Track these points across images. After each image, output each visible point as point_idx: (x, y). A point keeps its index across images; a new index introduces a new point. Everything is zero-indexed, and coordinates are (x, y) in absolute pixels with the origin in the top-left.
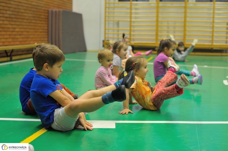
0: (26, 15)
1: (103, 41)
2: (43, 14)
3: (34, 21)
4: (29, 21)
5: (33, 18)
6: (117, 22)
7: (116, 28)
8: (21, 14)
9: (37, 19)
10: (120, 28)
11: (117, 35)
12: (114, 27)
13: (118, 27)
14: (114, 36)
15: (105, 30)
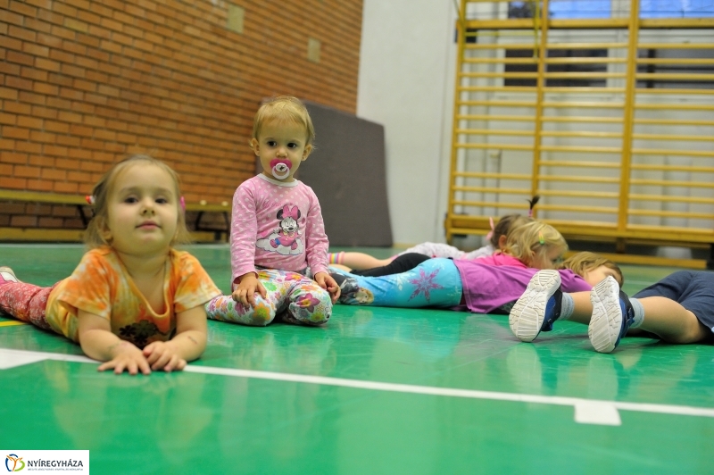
0: (174, 106)
1: (447, 216)
2: (240, 112)
3: (201, 131)
4: (182, 127)
5: (200, 121)
6: (496, 153)
7: (491, 172)
8: (155, 102)
9: (215, 124)
10: (503, 174)
11: (493, 196)
12: (484, 170)
13: (499, 171)
14: (483, 199)
15: (453, 179)
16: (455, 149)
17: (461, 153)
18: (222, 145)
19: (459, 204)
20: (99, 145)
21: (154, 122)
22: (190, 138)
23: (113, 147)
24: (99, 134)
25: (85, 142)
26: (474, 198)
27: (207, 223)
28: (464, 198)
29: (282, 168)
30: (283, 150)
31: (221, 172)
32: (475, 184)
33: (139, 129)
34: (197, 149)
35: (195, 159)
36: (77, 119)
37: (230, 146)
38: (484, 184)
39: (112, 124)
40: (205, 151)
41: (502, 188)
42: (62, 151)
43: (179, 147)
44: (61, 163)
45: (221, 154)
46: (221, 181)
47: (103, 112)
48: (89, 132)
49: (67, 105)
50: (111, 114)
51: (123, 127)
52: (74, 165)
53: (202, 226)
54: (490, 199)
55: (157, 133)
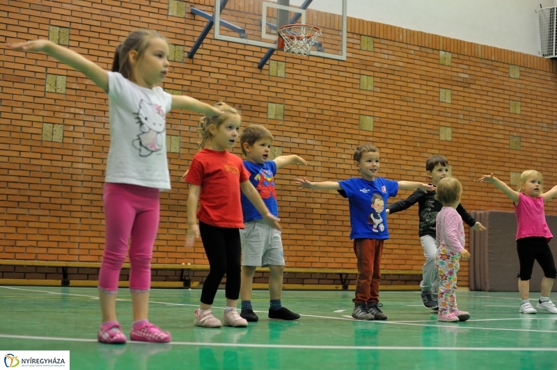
42: (332, 249)
44: (331, 255)
49: (333, 228)
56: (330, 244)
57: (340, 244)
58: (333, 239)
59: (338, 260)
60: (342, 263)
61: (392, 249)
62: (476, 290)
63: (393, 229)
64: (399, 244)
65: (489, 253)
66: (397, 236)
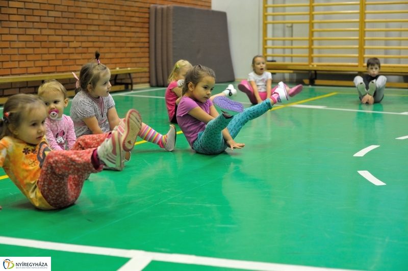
6: (290, 25)
7: (288, 37)
10: (294, 38)
11: (290, 50)
12: (284, 36)
13: (292, 36)
14: (284, 53)
15: (265, 42)
16: (265, 25)
17: (270, 27)
18: (128, 34)
19: (269, 56)
20: (53, 44)
21: (85, 27)
22: (107, 34)
23: (60, 44)
24: (51, 38)
25: (43, 44)
26: (279, 52)
27: (121, 79)
28: (273, 53)
29: (53, 114)
30: (53, 106)
31: (128, 50)
32: (279, 45)
33: (75, 33)
34: (112, 39)
35: (112, 45)
36: (37, 32)
37: (132, 35)
38: (284, 44)
39: (58, 32)
40: (117, 39)
41: (294, 46)
42: (31, 51)
43: (101, 39)
44: (30, 58)
45: (128, 40)
46: (128, 55)
47: (52, 26)
48: (45, 38)
49: (31, 25)
50: (57, 26)
51: (66, 32)
52: (38, 57)
53: (118, 81)
54: (288, 53)
55: (86, 33)
56: (29, 45)
57: (38, 44)
58: (31, 38)
59: (38, 64)
60: (42, 67)
61: (87, 48)
62: (158, 86)
63: (87, 25)
64: (94, 42)
65: (174, 48)
66: (91, 33)
